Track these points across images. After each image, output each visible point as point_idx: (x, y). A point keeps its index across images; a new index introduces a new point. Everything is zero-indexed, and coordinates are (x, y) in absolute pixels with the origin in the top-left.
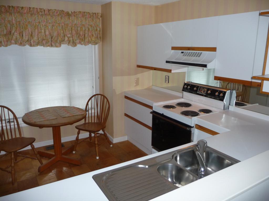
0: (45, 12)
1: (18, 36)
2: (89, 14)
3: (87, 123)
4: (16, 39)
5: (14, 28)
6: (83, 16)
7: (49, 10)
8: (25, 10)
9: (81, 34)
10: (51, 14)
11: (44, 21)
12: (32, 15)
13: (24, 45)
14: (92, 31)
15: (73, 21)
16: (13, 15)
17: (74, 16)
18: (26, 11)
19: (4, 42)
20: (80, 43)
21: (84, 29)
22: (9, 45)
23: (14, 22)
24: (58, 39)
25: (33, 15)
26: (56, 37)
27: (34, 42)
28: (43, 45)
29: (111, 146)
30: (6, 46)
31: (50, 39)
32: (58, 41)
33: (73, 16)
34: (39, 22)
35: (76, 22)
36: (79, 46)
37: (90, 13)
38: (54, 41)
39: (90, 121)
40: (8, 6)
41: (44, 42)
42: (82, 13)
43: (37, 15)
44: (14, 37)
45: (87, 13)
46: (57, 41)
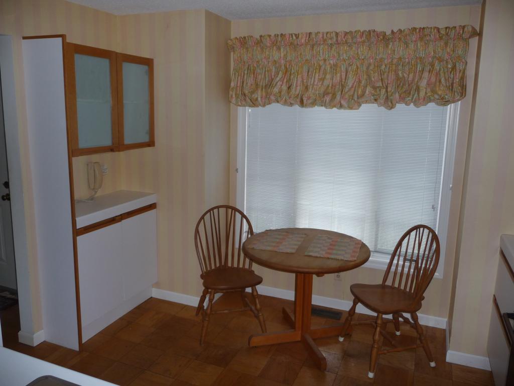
0: (339, 39)
1: (285, 88)
2: (435, 30)
3: (388, 286)
4: (280, 92)
5: (281, 72)
6: (421, 39)
7: (346, 33)
8: (302, 38)
9: (410, 79)
10: (350, 40)
11: (334, 57)
12: (313, 48)
13: (291, 105)
14: (440, 70)
15: (394, 51)
16: (282, 50)
17: (400, 39)
18: (303, 41)
19: (261, 98)
20: (402, 100)
21: (419, 68)
22: (268, 105)
23: (282, 62)
24: (354, 93)
25: (315, 47)
26: (352, 87)
27: (309, 98)
28: (324, 104)
29: (433, 364)
30: (264, 106)
31: (339, 91)
32: (356, 96)
33: (397, 40)
34: (325, 60)
35: (401, 53)
36: (400, 107)
37: (438, 29)
38: (347, 96)
39: (396, 285)
40: (275, 35)
41: (328, 98)
42: (418, 30)
43: (322, 46)
44: (276, 90)
45: (432, 30)
46: (353, 96)
